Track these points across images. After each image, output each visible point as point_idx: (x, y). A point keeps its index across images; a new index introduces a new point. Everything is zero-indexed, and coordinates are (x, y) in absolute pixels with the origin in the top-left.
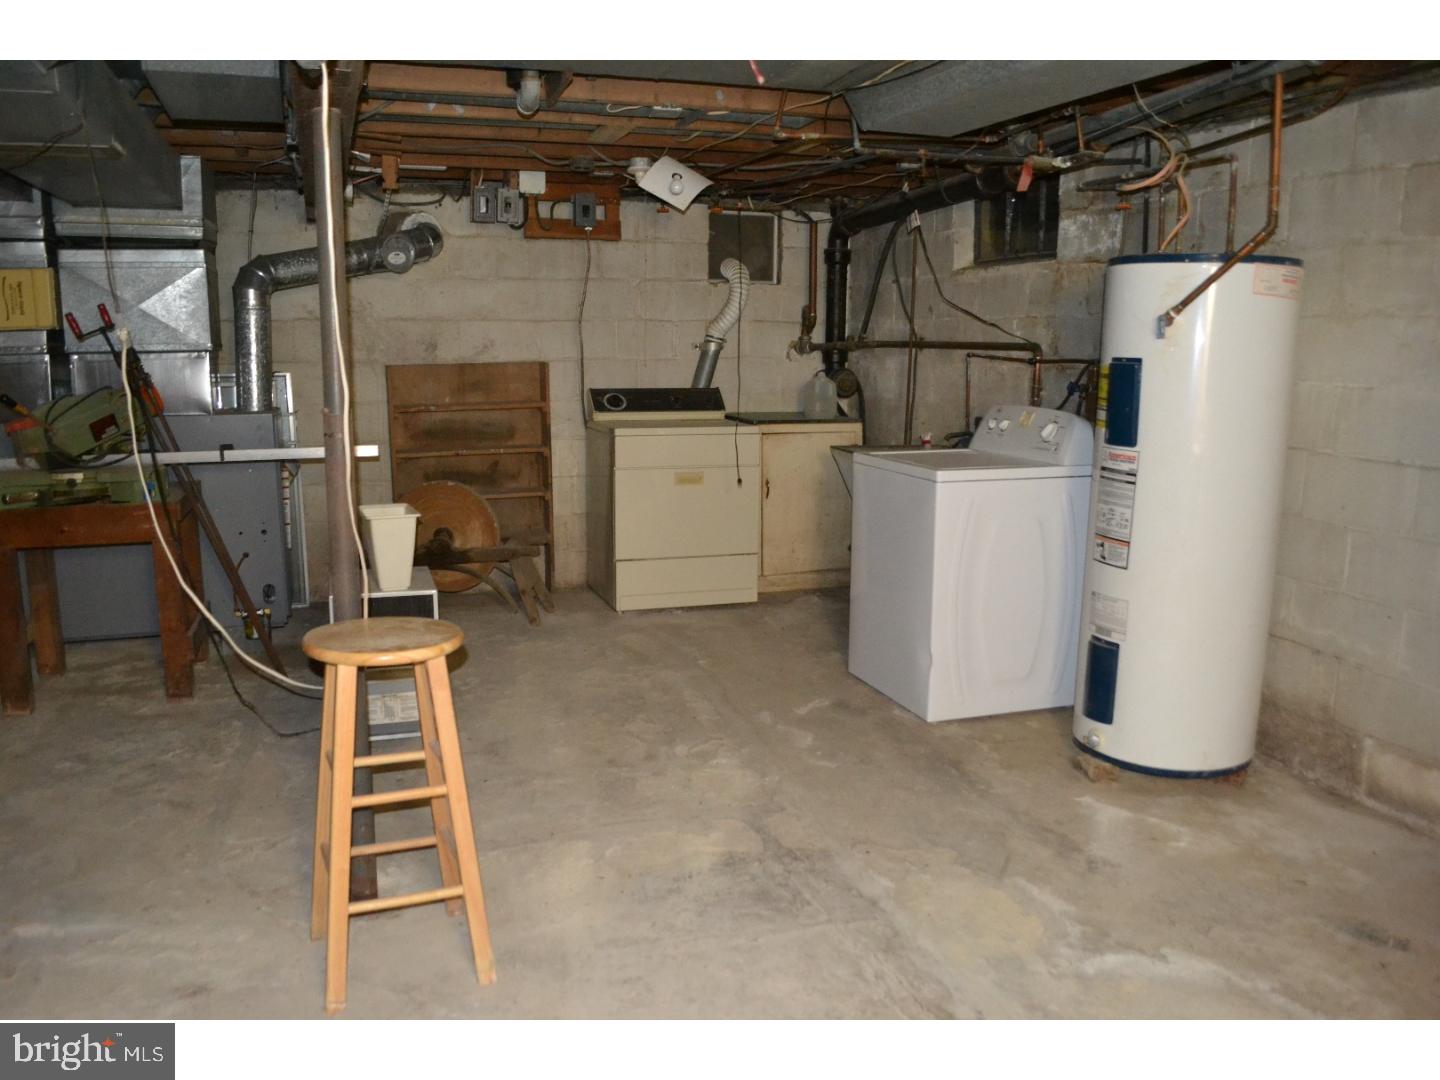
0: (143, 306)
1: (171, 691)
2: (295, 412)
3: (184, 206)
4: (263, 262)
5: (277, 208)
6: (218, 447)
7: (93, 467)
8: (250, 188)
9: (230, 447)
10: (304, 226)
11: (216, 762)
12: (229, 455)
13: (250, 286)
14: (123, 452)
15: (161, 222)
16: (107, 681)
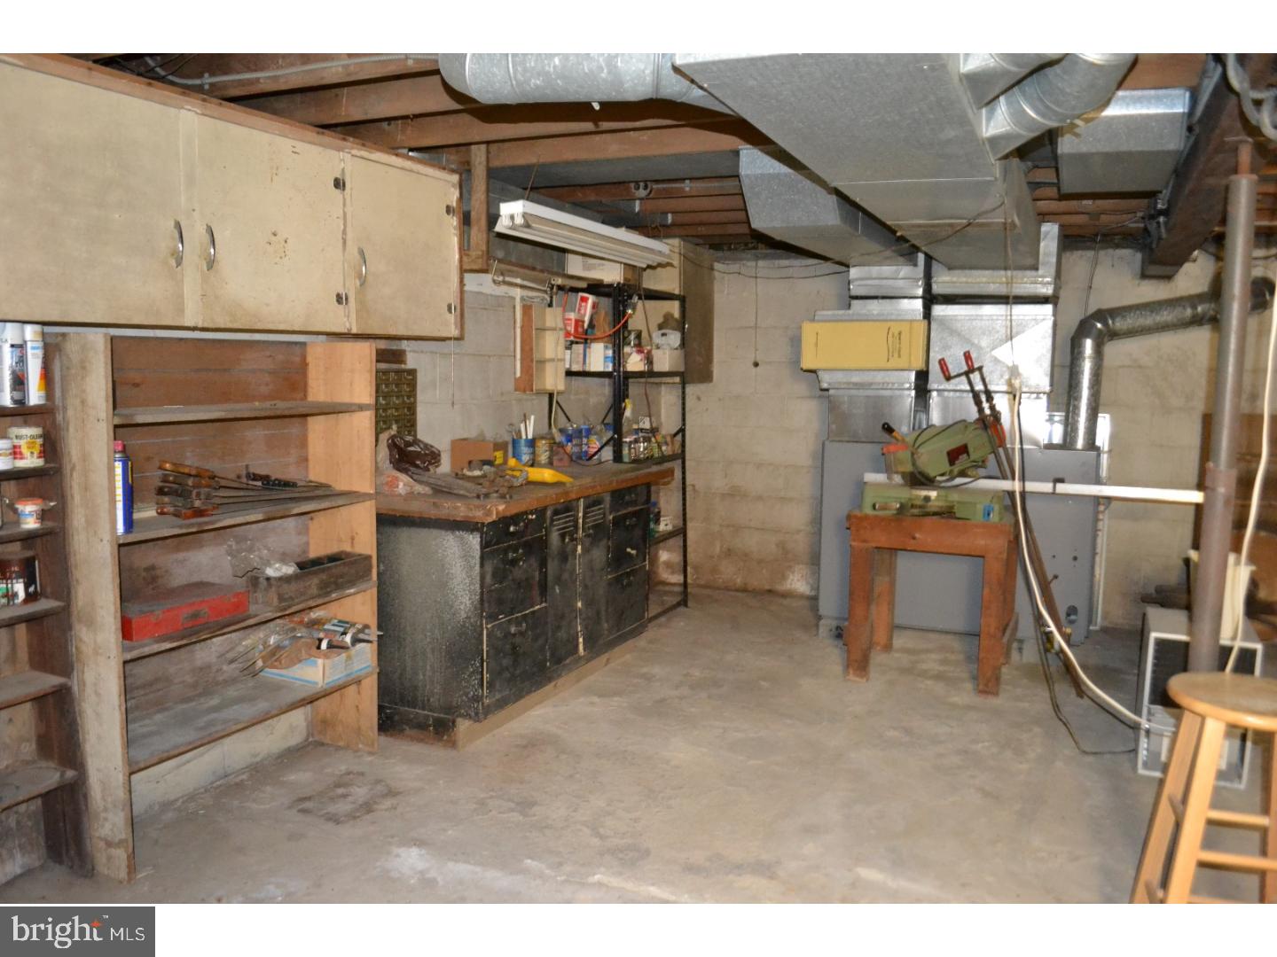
0: (996, 353)
1: (981, 687)
2: (1110, 451)
3: (1040, 267)
4: (1101, 315)
5: (1113, 266)
6: (1052, 479)
7: (943, 487)
8: (1094, 249)
9: (1062, 481)
10: (1137, 282)
11: (1021, 763)
12: (1061, 488)
13: (1087, 336)
14: (970, 477)
15: (1019, 281)
16: (924, 666)
